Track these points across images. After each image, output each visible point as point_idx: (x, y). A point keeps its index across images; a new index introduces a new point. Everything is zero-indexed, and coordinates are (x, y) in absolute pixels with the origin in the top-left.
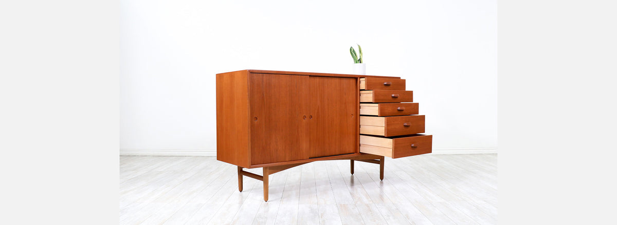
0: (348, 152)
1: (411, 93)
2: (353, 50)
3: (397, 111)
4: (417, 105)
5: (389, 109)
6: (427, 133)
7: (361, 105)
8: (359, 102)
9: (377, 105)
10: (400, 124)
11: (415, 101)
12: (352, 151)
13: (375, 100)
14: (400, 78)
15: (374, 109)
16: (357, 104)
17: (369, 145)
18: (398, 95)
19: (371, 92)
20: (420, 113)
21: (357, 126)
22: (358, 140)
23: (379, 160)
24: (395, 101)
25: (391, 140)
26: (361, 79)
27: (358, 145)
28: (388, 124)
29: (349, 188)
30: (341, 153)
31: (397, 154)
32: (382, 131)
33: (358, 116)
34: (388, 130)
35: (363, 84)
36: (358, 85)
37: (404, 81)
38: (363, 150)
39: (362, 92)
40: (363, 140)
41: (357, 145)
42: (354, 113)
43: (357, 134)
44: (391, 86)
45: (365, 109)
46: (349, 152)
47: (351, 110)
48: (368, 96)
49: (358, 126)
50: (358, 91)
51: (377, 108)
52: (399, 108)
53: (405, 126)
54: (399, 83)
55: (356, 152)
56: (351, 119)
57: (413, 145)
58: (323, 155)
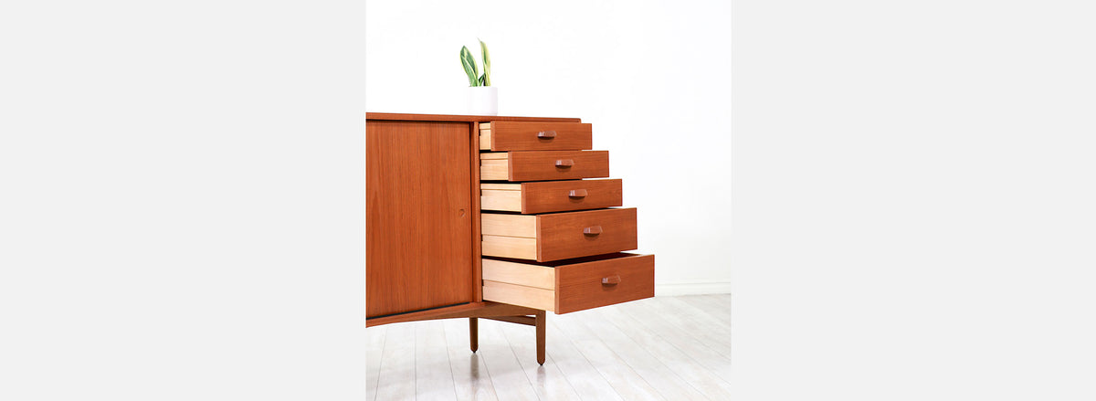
0: (452, 301)
1: (604, 156)
2: (468, 53)
3: (568, 199)
4: (619, 183)
5: (548, 195)
6: (642, 250)
7: (483, 186)
8: (477, 181)
9: (518, 187)
10: (572, 232)
11: (613, 175)
12: (463, 298)
13: (515, 174)
14: (579, 120)
15: (512, 197)
16: (475, 184)
17: (503, 283)
18: (572, 162)
19: (506, 155)
20: (627, 204)
21: (475, 236)
22: (478, 269)
23: (534, 318)
24: (566, 175)
25: (551, 271)
26: (483, 126)
27: (479, 283)
28: (544, 232)
29: (469, 385)
30: (436, 304)
31: (567, 303)
32: (530, 249)
33: (476, 213)
34: (543, 246)
35: (486, 138)
36: (476, 140)
37: (589, 126)
38: (490, 294)
39: (484, 156)
40: (490, 270)
41: (476, 282)
42: (466, 205)
43: (475, 256)
44: (554, 140)
45: (494, 197)
46: (457, 301)
47: (460, 199)
48: (497, 166)
49: (478, 237)
50: (475, 155)
51: (519, 195)
52: (573, 193)
53: (587, 235)
54: (576, 133)
55: (474, 300)
56: (461, 221)
57: (606, 281)
58: (390, 311)
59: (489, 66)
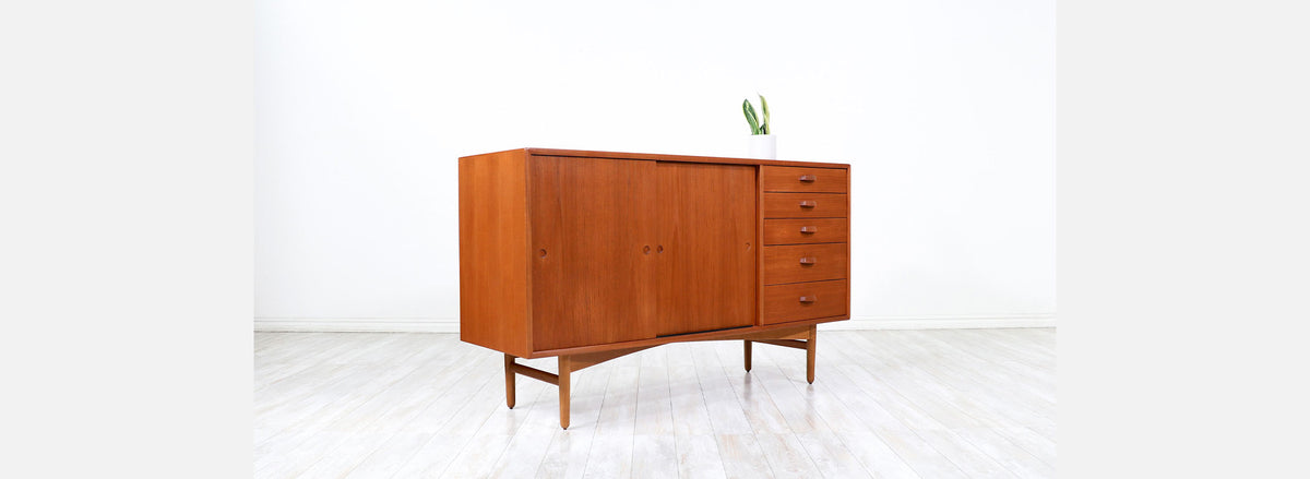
0: (737, 324)
2: (750, 106)
3: (800, 234)
8: (761, 218)
12: (746, 321)
16: (759, 220)
18: (814, 203)
21: (759, 267)
22: (761, 297)
23: (805, 341)
24: (809, 213)
27: (761, 310)
29: (741, 399)
30: (724, 326)
33: (761, 246)
36: (761, 181)
41: (758, 308)
42: (751, 240)
43: (759, 286)
44: (815, 184)
46: (741, 324)
47: (747, 233)
50: (761, 194)
52: (804, 229)
54: (833, 177)
55: (757, 324)
56: (746, 254)
57: (803, 299)
58: (686, 330)
59: (768, 116)
